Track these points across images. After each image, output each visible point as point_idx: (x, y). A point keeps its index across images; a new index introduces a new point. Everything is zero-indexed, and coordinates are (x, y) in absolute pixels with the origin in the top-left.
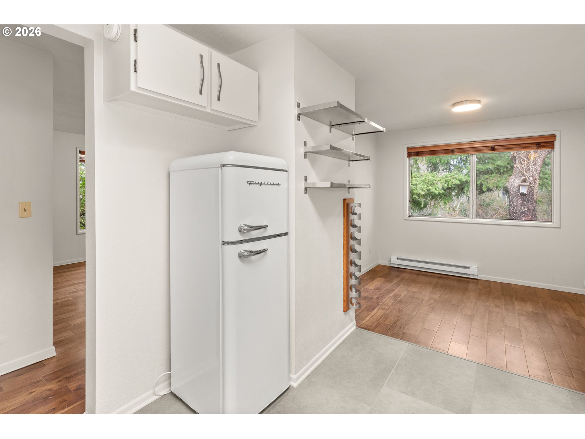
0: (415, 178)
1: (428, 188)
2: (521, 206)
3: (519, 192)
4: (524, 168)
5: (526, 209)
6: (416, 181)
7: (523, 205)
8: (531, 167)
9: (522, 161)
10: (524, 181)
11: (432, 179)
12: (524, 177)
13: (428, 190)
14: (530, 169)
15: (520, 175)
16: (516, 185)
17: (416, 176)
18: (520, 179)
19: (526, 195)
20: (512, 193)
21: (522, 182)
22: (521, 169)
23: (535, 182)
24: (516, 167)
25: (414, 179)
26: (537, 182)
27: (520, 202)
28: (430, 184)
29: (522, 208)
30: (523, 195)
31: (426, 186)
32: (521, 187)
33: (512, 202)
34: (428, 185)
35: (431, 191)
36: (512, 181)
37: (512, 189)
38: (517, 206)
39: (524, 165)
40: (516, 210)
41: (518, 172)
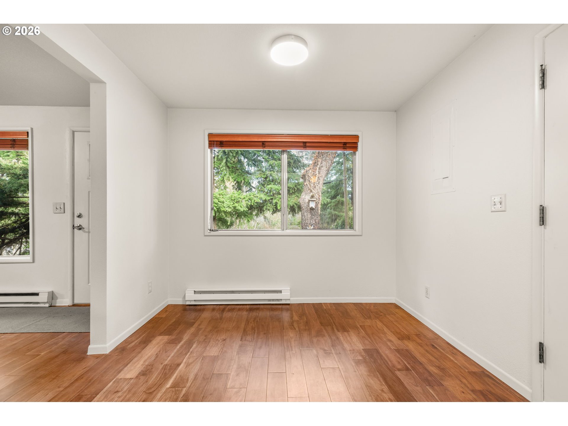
0: (223, 195)
1: (234, 205)
2: (311, 219)
3: (309, 207)
4: (312, 185)
5: (314, 223)
6: (223, 198)
7: (311, 218)
8: (316, 185)
9: (310, 180)
10: (312, 197)
11: (238, 197)
12: (312, 194)
13: (235, 207)
14: (316, 187)
15: (309, 191)
16: (307, 201)
17: (223, 194)
18: (309, 195)
19: (314, 209)
20: (303, 208)
21: (311, 198)
22: (309, 187)
23: (319, 199)
24: (305, 185)
25: (221, 196)
26: (321, 198)
27: (309, 216)
28: (236, 201)
29: (311, 221)
30: (312, 209)
31: (232, 203)
32: (310, 202)
33: (304, 216)
34: (234, 202)
35: (237, 208)
36: (304, 197)
37: (304, 204)
38: (308, 219)
39: (312, 183)
40: (307, 223)
41: (307, 189)
